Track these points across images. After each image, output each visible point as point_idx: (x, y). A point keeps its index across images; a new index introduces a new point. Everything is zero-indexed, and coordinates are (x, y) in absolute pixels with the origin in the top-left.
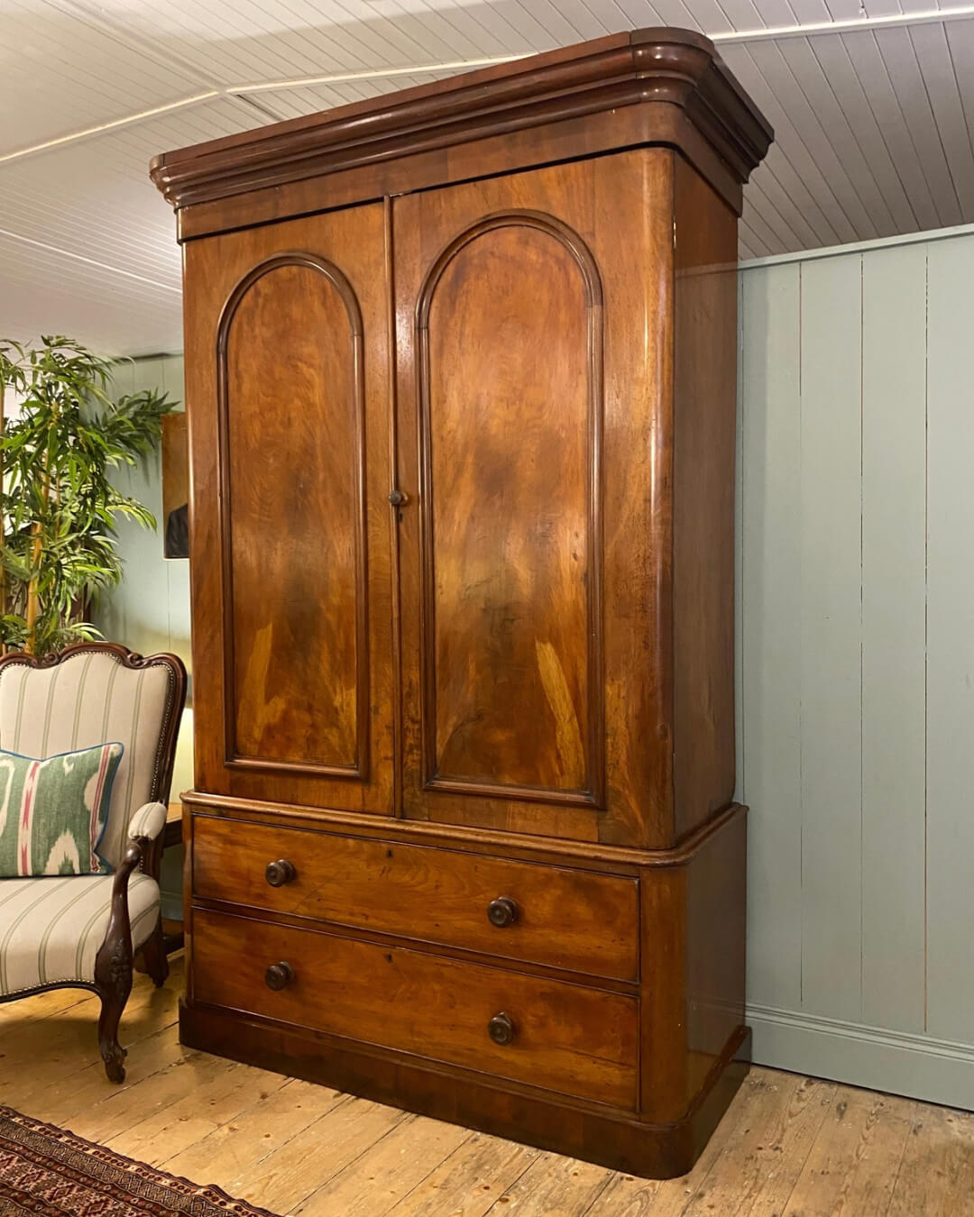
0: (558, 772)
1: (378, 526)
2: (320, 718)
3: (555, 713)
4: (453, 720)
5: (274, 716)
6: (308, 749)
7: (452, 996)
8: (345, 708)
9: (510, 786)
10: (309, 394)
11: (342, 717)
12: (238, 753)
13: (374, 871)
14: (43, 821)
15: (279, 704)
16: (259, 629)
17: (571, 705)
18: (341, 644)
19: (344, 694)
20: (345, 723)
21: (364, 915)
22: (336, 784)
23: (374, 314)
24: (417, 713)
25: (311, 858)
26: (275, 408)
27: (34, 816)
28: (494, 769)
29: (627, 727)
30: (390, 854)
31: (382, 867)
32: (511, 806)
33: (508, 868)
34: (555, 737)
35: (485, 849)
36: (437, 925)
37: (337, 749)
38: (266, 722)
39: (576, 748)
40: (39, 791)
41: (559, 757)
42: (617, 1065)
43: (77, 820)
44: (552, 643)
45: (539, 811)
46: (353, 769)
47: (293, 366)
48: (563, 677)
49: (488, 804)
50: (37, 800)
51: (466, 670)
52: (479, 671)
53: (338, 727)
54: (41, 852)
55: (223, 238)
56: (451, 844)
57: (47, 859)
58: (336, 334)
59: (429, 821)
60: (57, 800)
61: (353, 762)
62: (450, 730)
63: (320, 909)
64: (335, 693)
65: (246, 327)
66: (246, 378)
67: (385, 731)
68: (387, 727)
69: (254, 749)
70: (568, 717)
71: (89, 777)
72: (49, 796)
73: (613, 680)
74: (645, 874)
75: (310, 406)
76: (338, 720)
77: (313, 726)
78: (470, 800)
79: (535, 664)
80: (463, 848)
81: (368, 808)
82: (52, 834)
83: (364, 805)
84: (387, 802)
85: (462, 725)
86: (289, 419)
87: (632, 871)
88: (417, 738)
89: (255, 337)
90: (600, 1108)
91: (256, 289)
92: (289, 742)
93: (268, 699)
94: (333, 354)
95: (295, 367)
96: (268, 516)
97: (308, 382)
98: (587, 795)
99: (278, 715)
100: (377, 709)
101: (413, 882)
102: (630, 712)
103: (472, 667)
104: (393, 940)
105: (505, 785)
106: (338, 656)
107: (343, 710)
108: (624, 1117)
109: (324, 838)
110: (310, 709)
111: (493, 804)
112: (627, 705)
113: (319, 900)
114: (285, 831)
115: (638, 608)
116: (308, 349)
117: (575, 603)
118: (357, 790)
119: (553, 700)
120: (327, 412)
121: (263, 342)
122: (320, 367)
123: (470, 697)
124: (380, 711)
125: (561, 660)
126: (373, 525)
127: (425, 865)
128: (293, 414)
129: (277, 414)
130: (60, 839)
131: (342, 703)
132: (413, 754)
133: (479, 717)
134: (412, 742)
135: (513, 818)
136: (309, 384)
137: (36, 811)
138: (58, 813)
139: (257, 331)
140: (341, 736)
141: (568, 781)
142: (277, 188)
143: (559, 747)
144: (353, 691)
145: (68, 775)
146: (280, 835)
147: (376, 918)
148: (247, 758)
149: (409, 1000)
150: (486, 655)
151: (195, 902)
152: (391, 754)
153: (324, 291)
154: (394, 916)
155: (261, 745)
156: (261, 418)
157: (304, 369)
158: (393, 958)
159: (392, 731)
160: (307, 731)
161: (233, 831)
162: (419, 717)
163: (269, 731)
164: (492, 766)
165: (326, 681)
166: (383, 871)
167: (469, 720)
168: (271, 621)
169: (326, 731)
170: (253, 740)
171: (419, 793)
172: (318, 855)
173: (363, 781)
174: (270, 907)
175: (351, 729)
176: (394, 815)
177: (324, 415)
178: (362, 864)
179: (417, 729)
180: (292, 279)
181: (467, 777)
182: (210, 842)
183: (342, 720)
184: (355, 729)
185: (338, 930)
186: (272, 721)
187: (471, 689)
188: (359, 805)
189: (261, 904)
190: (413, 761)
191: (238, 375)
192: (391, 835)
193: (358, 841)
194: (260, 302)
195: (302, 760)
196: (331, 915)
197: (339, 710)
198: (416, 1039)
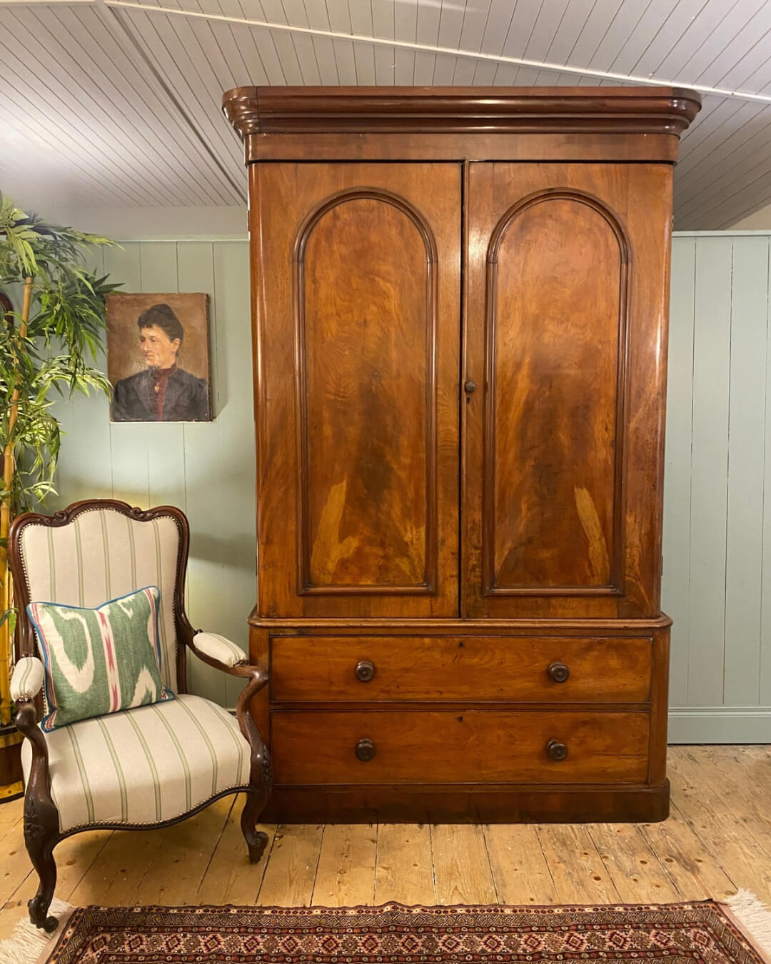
0: (589, 574)
1: (447, 406)
2: (391, 551)
3: (588, 535)
4: (509, 544)
5: (348, 552)
6: (381, 574)
7: (512, 736)
8: (415, 542)
9: (554, 587)
10: (385, 303)
11: (411, 549)
12: (311, 583)
13: (448, 659)
14: (125, 661)
15: (353, 543)
16: (333, 485)
17: (600, 530)
18: (411, 494)
19: (414, 532)
20: (414, 553)
21: (439, 691)
22: (406, 598)
23: (448, 247)
24: (479, 542)
25: (390, 657)
26: (352, 312)
27: (117, 659)
28: (541, 577)
29: (640, 540)
30: (461, 645)
31: (454, 655)
32: (554, 601)
33: (559, 643)
34: (588, 552)
35: (540, 632)
36: (501, 690)
37: (408, 573)
38: (340, 558)
39: (604, 558)
40: (115, 636)
41: (590, 565)
42: (636, 757)
43: (149, 656)
44: (587, 489)
45: (574, 602)
46: (424, 586)
47: (370, 279)
48: (595, 512)
49: (536, 602)
50: (116, 644)
51: (520, 510)
52: (529, 509)
53: (408, 556)
54: (129, 689)
55: (300, 165)
56: (513, 632)
57: (133, 694)
58: (412, 258)
59: (488, 618)
60: (131, 642)
61: (422, 581)
62: (506, 553)
63: (399, 693)
64: (406, 530)
65: (323, 243)
66: (323, 283)
67: (450, 556)
68: (452, 554)
69: (328, 580)
70: (597, 538)
71: (147, 618)
72: (124, 639)
73: (631, 511)
74: (657, 633)
75: (385, 311)
76: (408, 551)
77: (386, 557)
78: (523, 600)
79: (574, 502)
80: (522, 634)
81: (435, 614)
82: (134, 672)
83: (432, 612)
84: (452, 609)
85: (516, 548)
86: (365, 321)
87: (649, 632)
88: (479, 561)
89: (333, 252)
90: (624, 787)
91: (334, 213)
92: (364, 571)
93: (342, 538)
94: (409, 274)
95: (372, 280)
96: (343, 397)
97: (385, 293)
98: (611, 588)
99: (351, 551)
100: (443, 541)
101: (482, 662)
102: (643, 532)
103: (524, 507)
104: (463, 706)
105: (550, 588)
106: (408, 503)
107: (412, 543)
108: (639, 788)
109: (402, 640)
110: (382, 545)
111: (540, 601)
112: (640, 528)
114: (366, 639)
115: (650, 464)
116: (385, 268)
117: (606, 461)
118: (426, 602)
119: (587, 527)
120: (401, 318)
121: (341, 257)
122: (396, 283)
123: (521, 528)
124: (446, 542)
125: (593, 499)
126: (443, 405)
127: (492, 649)
128: (368, 318)
129: (353, 316)
130: (140, 675)
131: (412, 538)
132: (475, 572)
133: (530, 541)
134: (475, 563)
135: (555, 609)
136: (385, 295)
137: (118, 654)
138: (135, 653)
139: (335, 247)
140: (412, 563)
141: (596, 580)
142: (361, 135)
143: (590, 557)
144: (423, 530)
145: (132, 618)
146: (361, 642)
147: (450, 692)
148: (320, 586)
149: (477, 745)
150: (535, 498)
151: (273, 707)
152: (455, 573)
153: (402, 224)
154: (465, 688)
155: (335, 575)
156: (338, 318)
157: (381, 282)
158: (464, 719)
159: (457, 556)
160: (379, 562)
161: (313, 645)
162: (481, 545)
163: (343, 564)
164: (539, 575)
165: (397, 523)
166: (455, 658)
167: (521, 544)
168: (346, 479)
169: (397, 560)
170: (327, 572)
171: (480, 599)
172: (396, 653)
173: (432, 595)
174: (351, 699)
175: (420, 557)
176: (460, 617)
177: (398, 319)
178: (437, 655)
179: (479, 554)
180: (371, 210)
181: (519, 584)
182: (289, 657)
183: (412, 551)
184: (423, 557)
185: (415, 706)
186: (346, 556)
187: (523, 523)
188: (427, 613)
189: (342, 698)
190: (475, 576)
191: (315, 281)
192: (462, 631)
193: (433, 639)
194: (339, 224)
195: (375, 584)
196: (409, 696)
197: (409, 543)
198: (483, 772)
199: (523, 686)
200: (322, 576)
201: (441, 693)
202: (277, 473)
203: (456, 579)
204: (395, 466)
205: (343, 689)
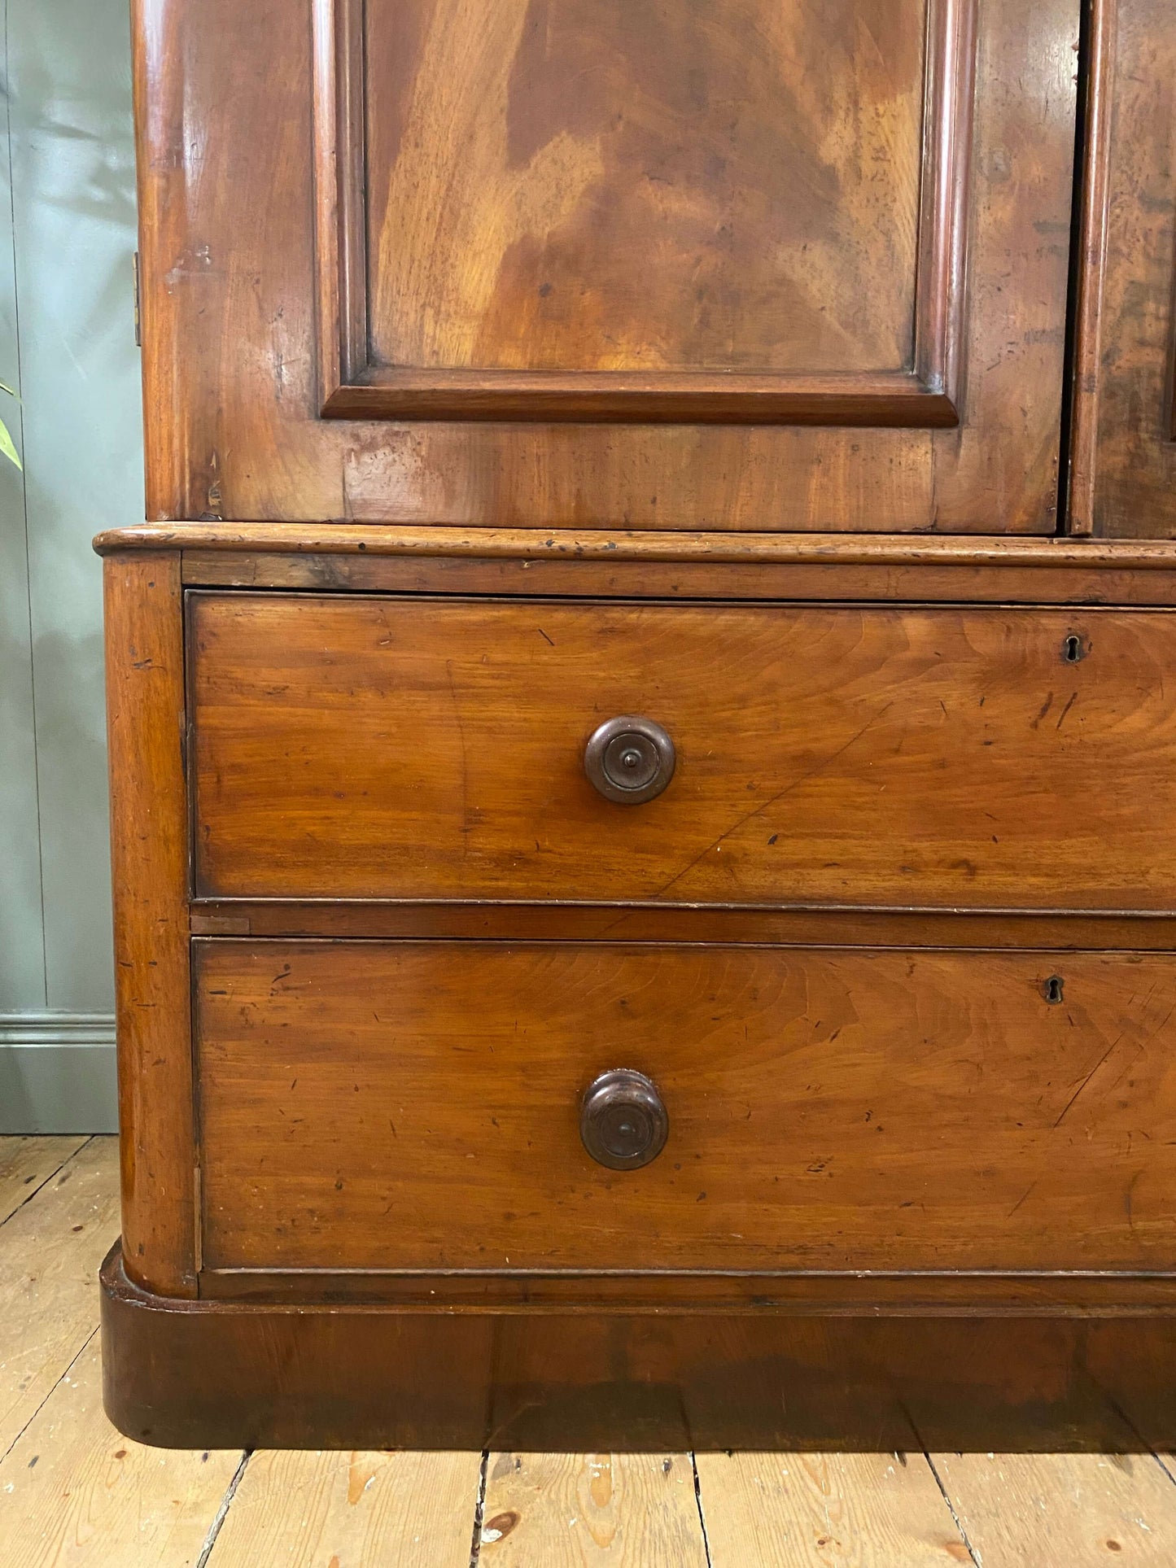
5: (555, 209)
8: (868, 164)
12: (377, 356)
13: (1009, 712)
19: (866, 115)
20: (864, 218)
21: (965, 863)
24: (1166, 175)
25: (742, 701)
30: (1072, 650)
31: (1043, 696)
37: (832, 318)
46: (906, 380)
53: (836, 236)
61: (894, 357)
63: (779, 868)
64: (828, 111)
67: (1029, 242)
76: (834, 208)
77: (727, 239)
81: (948, 518)
88: (1160, 262)
92: (624, 305)
93: (522, 149)
99: (567, 207)
100: (999, 167)
101: (1158, 731)
104: (1071, 929)
107: (856, 173)
109: (801, 623)
110: (715, 176)
113: (773, 841)
114: (633, 617)
118: (909, 450)
124: (1016, 170)
131: (857, 147)
132: (1137, 315)
134: (1140, 274)
140: (851, 268)
144: (907, 107)
146: (609, 632)
147: (1011, 867)
148: (423, 374)
149: (1125, 1105)
151: (200, 922)
154: (1076, 851)
155: (493, 322)
158: (1067, 990)
160: (699, 260)
161: (390, 641)
163: (531, 270)
166: (1045, 710)
169: (782, 255)
170: (452, 308)
171: (1153, 450)
172: (772, 686)
173: (941, 418)
174: (561, 891)
175: (890, 244)
178: (956, 695)
179: (1162, 232)
182: (277, 694)
184: (905, 241)
185: (851, 928)
186: (542, 231)
188: (914, 507)
189: (517, 888)
190: (1142, 343)
192: (1083, 585)
193: (944, 618)
195: (677, 368)
196: (823, 882)
197: (841, 170)
198: (1140, 1225)
201: (971, 869)
203: (1052, 353)
205: (523, 844)
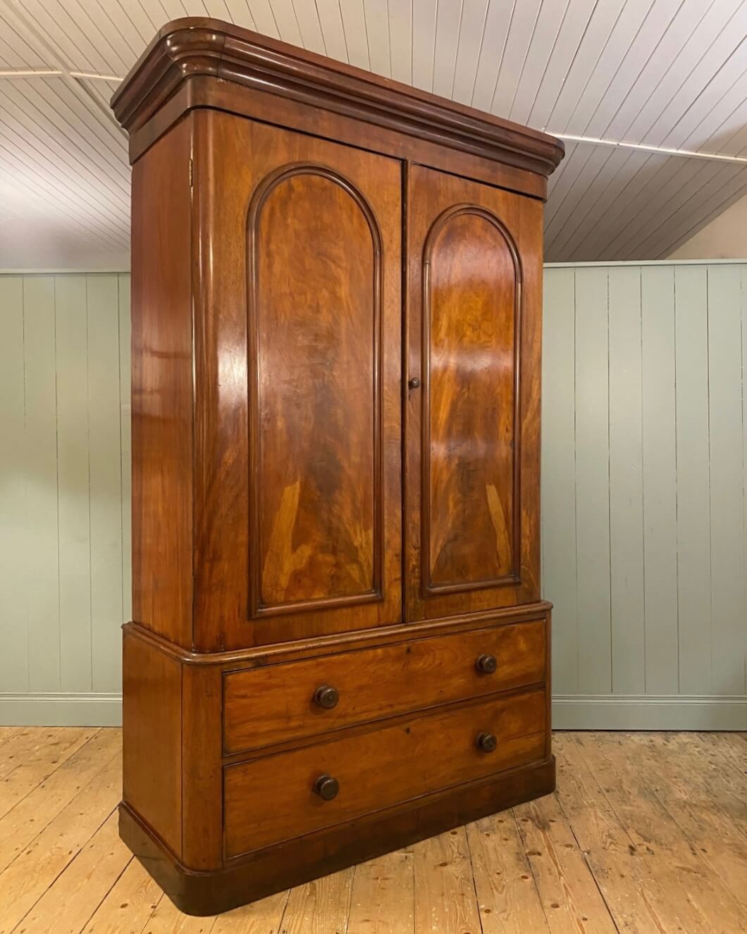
0: (497, 566)
1: (391, 402)
2: (342, 557)
3: (496, 529)
4: (441, 542)
5: (301, 562)
6: (333, 585)
8: (364, 546)
9: (474, 582)
10: (336, 289)
11: (360, 554)
12: (262, 602)
13: (398, 668)
15: (306, 551)
16: (287, 486)
17: (504, 523)
18: (360, 495)
19: (363, 535)
22: (357, 609)
23: (391, 241)
24: (418, 541)
25: (346, 676)
26: (305, 294)
28: (463, 571)
29: (530, 532)
30: (409, 650)
31: (403, 663)
32: (474, 595)
33: (484, 634)
34: (496, 544)
35: (470, 627)
36: (442, 691)
37: (358, 580)
38: (293, 570)
39: (507, 549)
41: (498, 557)
42: (538, 734)
44: (495, 485)
45: (488, 594)
46: (373, 593)
47: (322, 261)
48: (500, 506)
49: (461, 597)
51: (448, 507)
52: (455, 505)
53: (358, 562)
56: (449, 630)
58: (360, 248)
59: (426, 619)
61: (370, 588)
62: (438, 550)
63: (355, 715)
64: (356, 535)
65: (278, 214)
66: (277, 260)
67: (396, 559)
68: (397, 555)
69: (281, 596)
70: (503, 531)
73: (524, 505)
75: (336, 298)
76: (358, 556)
77: (337, 565)
78: (451, 598)
79: (486, 499)
80: (456, 630)
81: (382, 622)
83: (379, 620)
84: (397, 614)
85: (445, 546)
86: (318, 304)
87: (542, 615)
88: (417, 561)
89: (287, 225)
91: (290, 184)
92: (316, 583)
93: (294, 548)
94: (358, 264)
95: (324, 262)
97: (336, 278)
98: (512, 577)
99: (304, 561)
100: (388, 543)
101: (426, 666)
102: (532, 523)
103: (451, 504)
104: (411, 716)
105: (471, 582)
106: (359, 505)
107: (361, 546)
109: (358, 655)
110: (334, 552)
111: (464, 596)
112: (530, 520)
114: (324, 659)
116: (338, 251)
117: (507, 460)
118: (374, 609)
119: (495, 522)
120: (351, 307)
121: (295, 231)
122: (346, 269)
123: (450, 526)
124: (391, 544)
125: (499, 495)
126: (388, 401)
127: (433, 651)
128: (321, 303)
129: (306, 299)
131: (362, 542)
132: (415, 572)
133: (456, 538)
134: (414, 563)
135: (475, 602)
136: (336, 281)
139: (289, 221)
140: (361, 569)
141: (502, 572)
143: (498, 550)
144: (371, 532)
147: (400, 704)
148: (274, 606)
149: (423, 754)
150: (460, 495)
151: (225, 762)
152: (399, 575)
153: (352, 209)
154: (412, 697)
155: (288, 591)
156: (291, 299)
157: (333, 267)
158: (411, 730)
159: (400, 558)
160: (331, 570)
161: (270, 677)
162: (419, 545)
163: (297, 577)
164: (462, 572)
165: (347, 525)
166: (404, 666)
167: (449, 541)
168: (299, 479)
169: (348, 568)
170: (279, 589)
171: (418, 601)
172: (352, 671)
173: (379, 601)
174: (309, 732)
175: (368, 563)
176: (403, 622)
177: (349, 309)
178: (389, 666)
179: (417, 554)
180: (324, 189)
181: (447, 582)
182: (244, 697)
183: (362, 557)
184: (371, 562)
185: (369, 726)
186: (298, 567)
187: (450, 520)
188: (375, 621)
189: (299, 734)
190: (416, 578)
191: (269, 254)
192: (409, 636)
193: (385, 648)
194: (293, 196)
195: (326, 596)
196: (365, 716)
197: (359, 548)
198: (427, 782)
199: (458, 684)
200: (274, 594)
201: (391, 706)
202: (228, 474)
203: (399, 582)
204: (346, 465)
205: (301, 723)
